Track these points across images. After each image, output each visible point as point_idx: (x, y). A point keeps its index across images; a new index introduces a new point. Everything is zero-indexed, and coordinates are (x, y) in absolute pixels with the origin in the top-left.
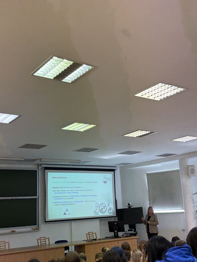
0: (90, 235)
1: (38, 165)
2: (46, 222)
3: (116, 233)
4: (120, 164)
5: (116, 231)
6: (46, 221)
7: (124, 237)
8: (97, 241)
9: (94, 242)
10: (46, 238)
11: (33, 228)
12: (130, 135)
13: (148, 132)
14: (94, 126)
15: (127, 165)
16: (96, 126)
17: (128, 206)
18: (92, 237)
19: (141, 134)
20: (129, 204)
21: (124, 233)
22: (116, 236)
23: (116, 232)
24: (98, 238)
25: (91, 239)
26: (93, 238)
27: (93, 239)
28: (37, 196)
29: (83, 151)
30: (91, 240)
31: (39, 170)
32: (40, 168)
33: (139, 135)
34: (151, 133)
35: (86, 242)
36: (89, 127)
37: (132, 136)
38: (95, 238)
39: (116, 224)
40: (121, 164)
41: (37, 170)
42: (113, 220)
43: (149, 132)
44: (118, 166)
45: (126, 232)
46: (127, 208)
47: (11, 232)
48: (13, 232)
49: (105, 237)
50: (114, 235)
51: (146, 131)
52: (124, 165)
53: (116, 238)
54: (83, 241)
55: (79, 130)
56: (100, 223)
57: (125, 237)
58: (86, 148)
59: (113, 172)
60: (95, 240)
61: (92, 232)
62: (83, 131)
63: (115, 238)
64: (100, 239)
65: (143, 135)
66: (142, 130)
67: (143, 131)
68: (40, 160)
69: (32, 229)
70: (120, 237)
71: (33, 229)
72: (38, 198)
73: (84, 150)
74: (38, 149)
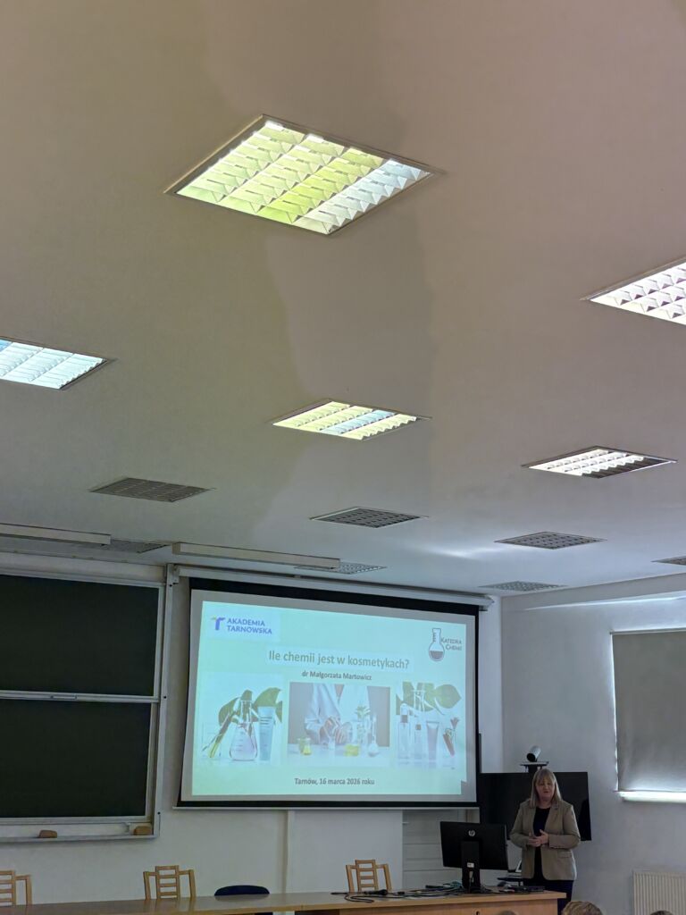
0: (362, 874)
1: (165, 568)
2: (181, 803)
3: (471, 873)
4: (502, 586)
5: (471, 865)
6: (184, 798)
7: (502, 893)
8: (392, 902)
9: (378, 902)
10: (181, 869)
11: (128, 826)
12: (558, 467)
13: (633, 459)
14: (410, 422)
15: (532, 592)
16: (415, 418)
17: (526, 766)
18: (371, 882)
19: (606, 466)
20: (531, 757)
21: (504, 874)
22: (471, 886)
23: (471, 869)
24: (396, 887)
25: (364, 889)
26: (375, 885)
27: (373, 889)
28: (152, 695)
29: (353, 522)
30: (365, 893)
31: (165, 587)
32: (170, 580)
33: (597, 468)
34: (647, 463)
35: (345, 902)
36: (385, 421)
37: (563, 472)
38: (382, 886)
39: (472, 834)
40: (508, 588)
41: (158, 589)
42: (459, 816)
43: (641, 458)
44: (495, 594)
45: (510, 871)
46: (525, 770)
47: (39, 837)
48: (47, 837)
49: (424, 888)
50: (461, 882)
51: (629, 453)
52: (518, 589)
53: (471, 893)
54: (333, 894)
55: (347, 435)
56: (404, 824)
57: (509, 893)
58: (365, 511)
59: (474, 617)
60: (383, 893)
61: (373, 862)
62: (360, 438)
63: (465, 892)
64: (401, 894)
65: (610, 469)
66: (611, 450)
67: (616, 454)
68: (176, 546)
69: (125, 829)
70: (488, 892)
71: (128, 830)
72: (158, 705)
73: (359, 517)
74: (170, 501)
